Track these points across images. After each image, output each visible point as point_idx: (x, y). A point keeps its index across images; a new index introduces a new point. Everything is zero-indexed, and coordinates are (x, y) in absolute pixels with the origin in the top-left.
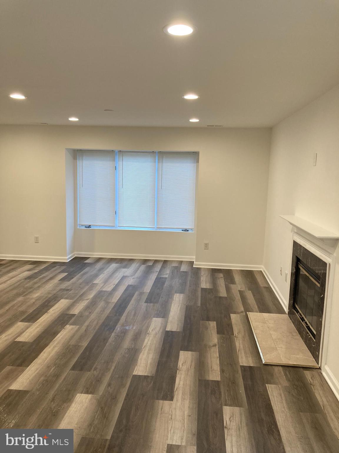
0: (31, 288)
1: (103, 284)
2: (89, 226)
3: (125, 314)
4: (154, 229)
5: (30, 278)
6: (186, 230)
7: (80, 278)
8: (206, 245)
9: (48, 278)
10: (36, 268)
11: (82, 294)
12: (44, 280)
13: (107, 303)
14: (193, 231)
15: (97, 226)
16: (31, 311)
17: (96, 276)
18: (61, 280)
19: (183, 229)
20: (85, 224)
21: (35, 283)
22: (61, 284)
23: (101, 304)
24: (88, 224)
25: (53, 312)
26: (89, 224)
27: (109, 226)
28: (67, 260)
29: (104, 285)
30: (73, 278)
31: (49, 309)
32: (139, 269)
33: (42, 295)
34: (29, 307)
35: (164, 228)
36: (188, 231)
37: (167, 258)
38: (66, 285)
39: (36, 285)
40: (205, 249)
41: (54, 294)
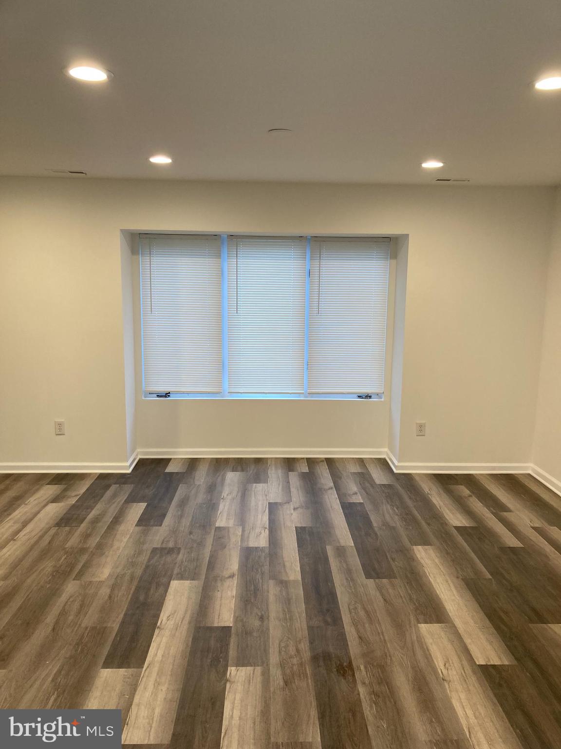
0: (82, 551)
1: (240, 529)
2: (167, 394)
3: (346, 618)
4: (301, 395)
5: (67, 521)
6: (368, 396)
7: (179, 513)
8: (421, 428)
9: (108, 519)
10: (69, 493)
11: (209, 562)
12: (102, 527)
13: (284, 584)
14: (381, 398)
15: (183, 393)
16: (116, 626)
17: (211, 506)
18: (140, 523)
19: (359, 395)
20: (158, 390)
21: (87, 536)
22: (145, 533)
23: (272, 591)
24: (163, 389)
25: (171, 623)
26: (166, 390)
27: (209, 393)
28: (128, 470)
29: (243, 531)
30: (164, 516)
31: (157, 616)
32: (288, 482)
33: (119, 570)
34: (106, 610)
35: (322, 394)
36: (370, 397)
37: (331, 454)
38: (159, 535)
39: (93, 542)
40: (417, 436)
41: (147, 567)
